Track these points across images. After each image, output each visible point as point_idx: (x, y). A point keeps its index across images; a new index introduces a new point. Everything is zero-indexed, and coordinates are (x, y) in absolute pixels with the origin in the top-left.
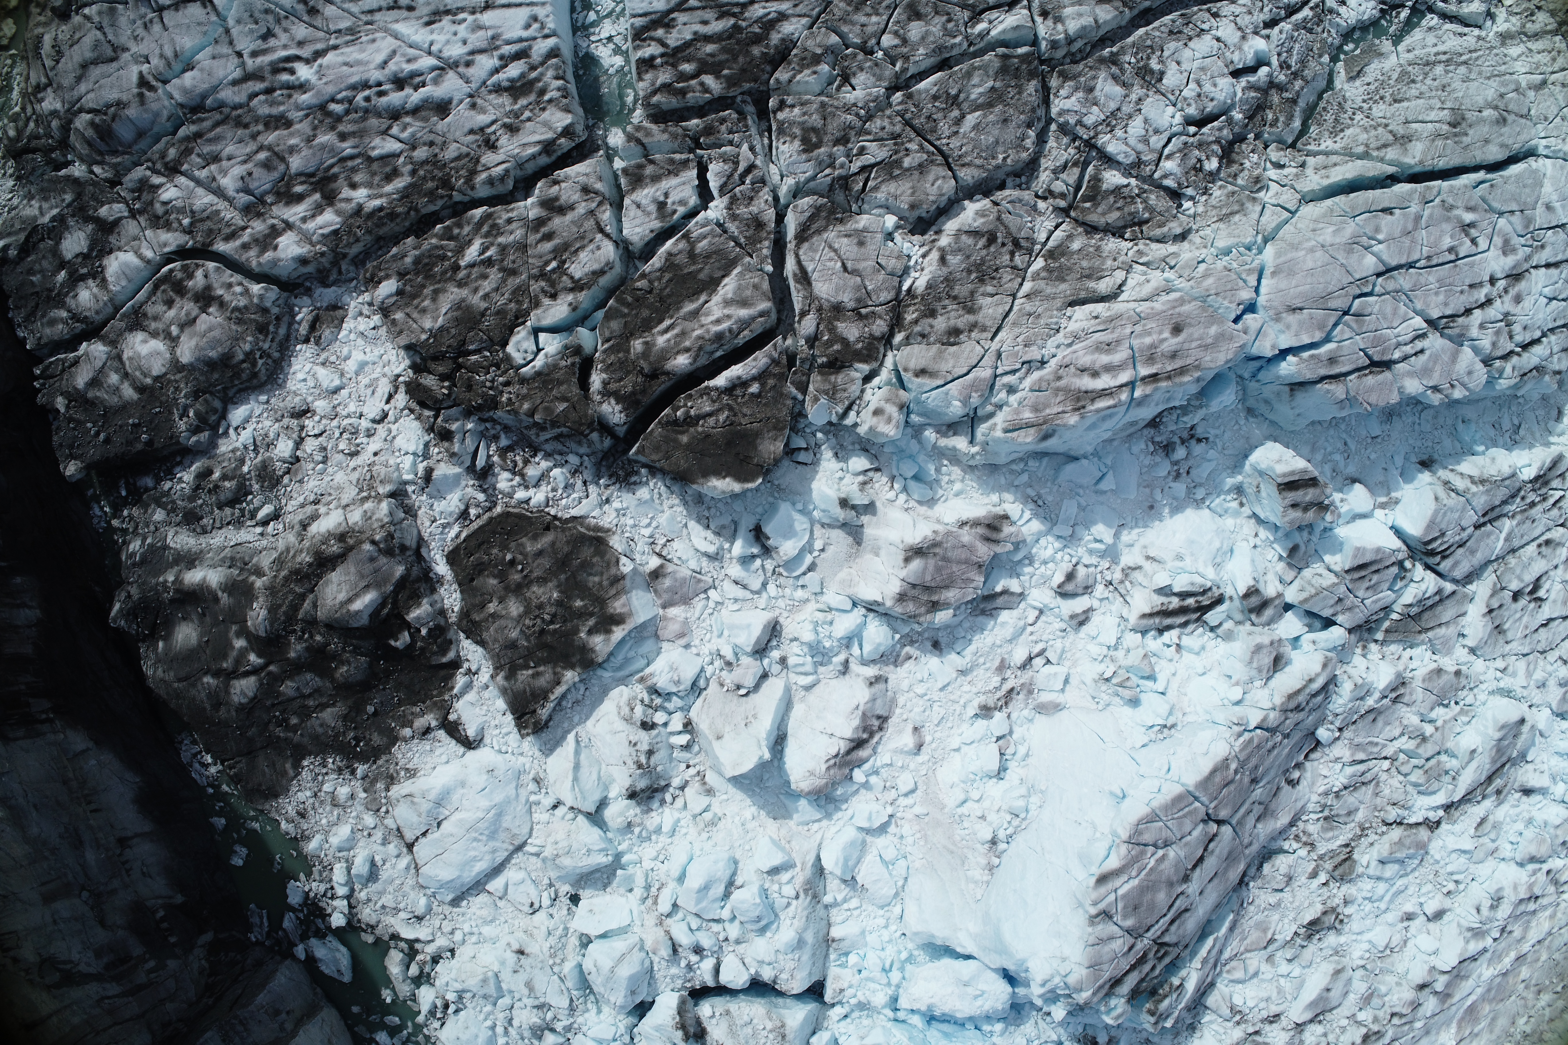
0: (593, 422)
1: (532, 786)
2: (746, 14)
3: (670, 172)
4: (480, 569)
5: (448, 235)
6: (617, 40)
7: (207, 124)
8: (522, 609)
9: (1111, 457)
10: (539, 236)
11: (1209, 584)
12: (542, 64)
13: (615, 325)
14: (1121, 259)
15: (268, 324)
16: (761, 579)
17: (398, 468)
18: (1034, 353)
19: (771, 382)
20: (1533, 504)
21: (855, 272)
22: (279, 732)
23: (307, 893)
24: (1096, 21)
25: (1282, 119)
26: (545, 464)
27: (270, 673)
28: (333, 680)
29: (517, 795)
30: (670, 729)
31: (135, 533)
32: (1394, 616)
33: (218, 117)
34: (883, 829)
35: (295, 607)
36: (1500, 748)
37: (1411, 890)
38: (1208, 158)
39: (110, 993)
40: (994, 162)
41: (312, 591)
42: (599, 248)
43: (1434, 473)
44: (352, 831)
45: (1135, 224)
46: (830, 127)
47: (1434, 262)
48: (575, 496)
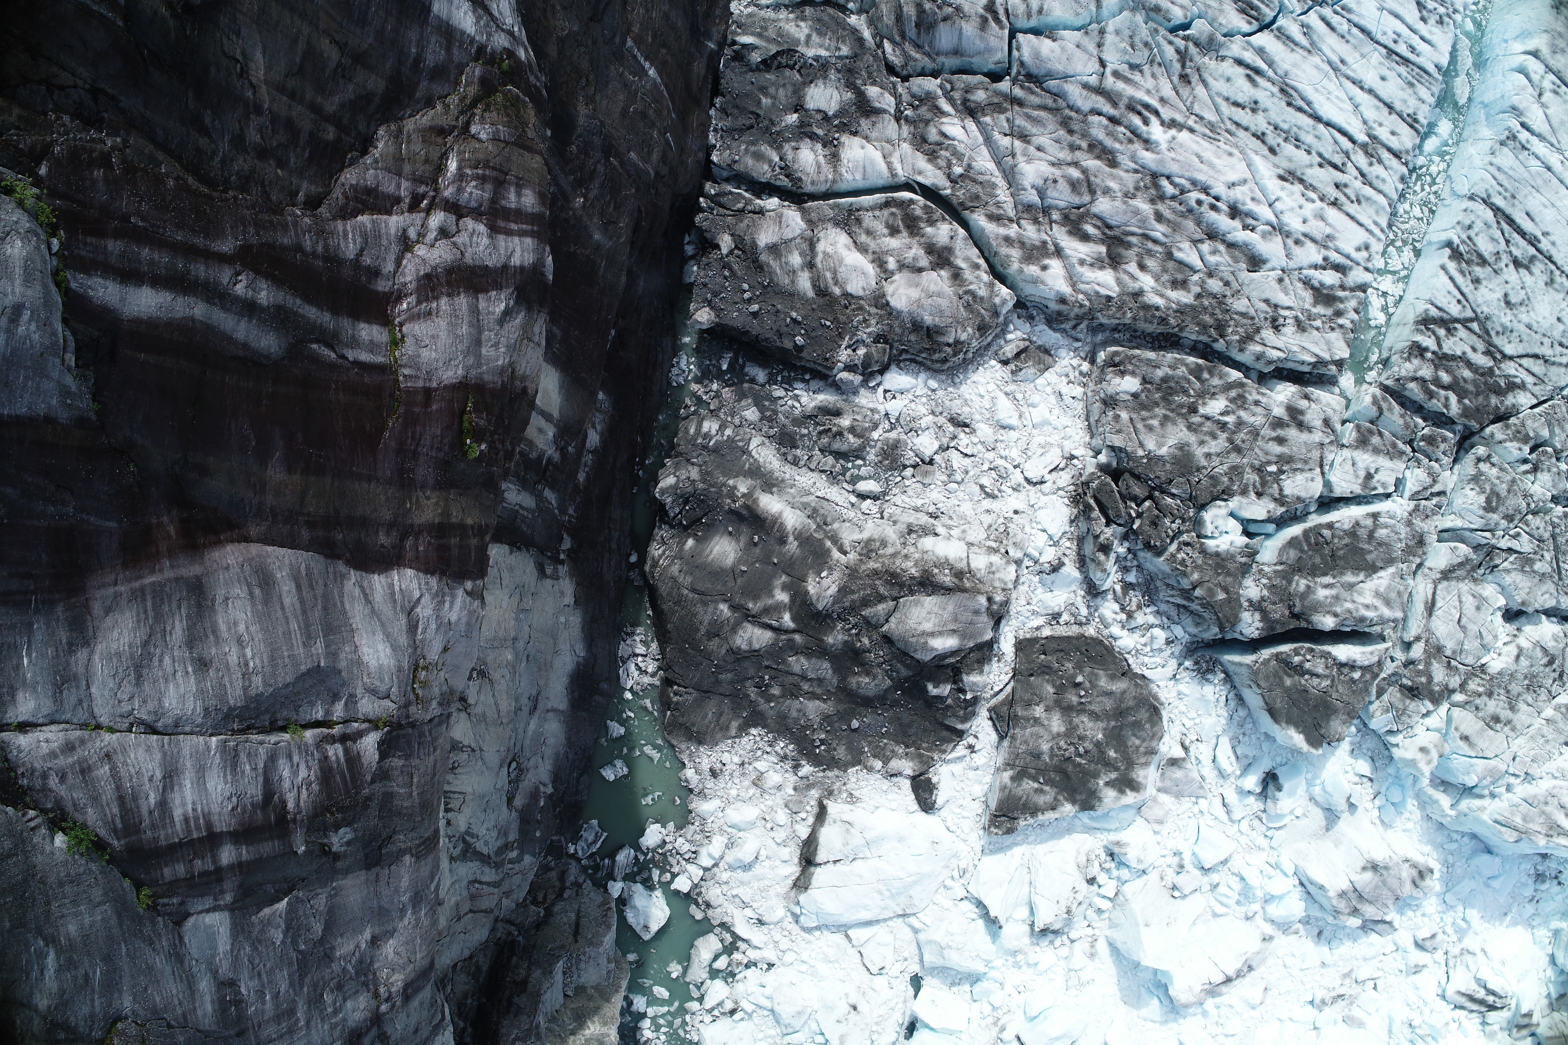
1: (956, 874)
2: (1503, 366)
3: (1388, 454)
4: (1045, 670)
5: (1197, 372)
7: (1035, 100)
8: (1063, 729)
10: (1274, 434)
12: (1352, 290)
13: (1293, 554)
15: (988, 326)
16: (1244, 813)
17: (1031, 539)
19: (1367, 676)
21: (1463, 628)
22: (753, 693)
23: (665, 843)
26: (1151, 619)
27: (791, 640)
28: (843, 679)
29: (938, 873)
30: (1101, 891)
31: (714, 413)
33: (1049, 102)
35: (866, 603)
39: (485, 879)
41: (895, 599)
42: (1312, 480)
44: (756, 817)
46: (1508, 502)
48: (1158, 660)
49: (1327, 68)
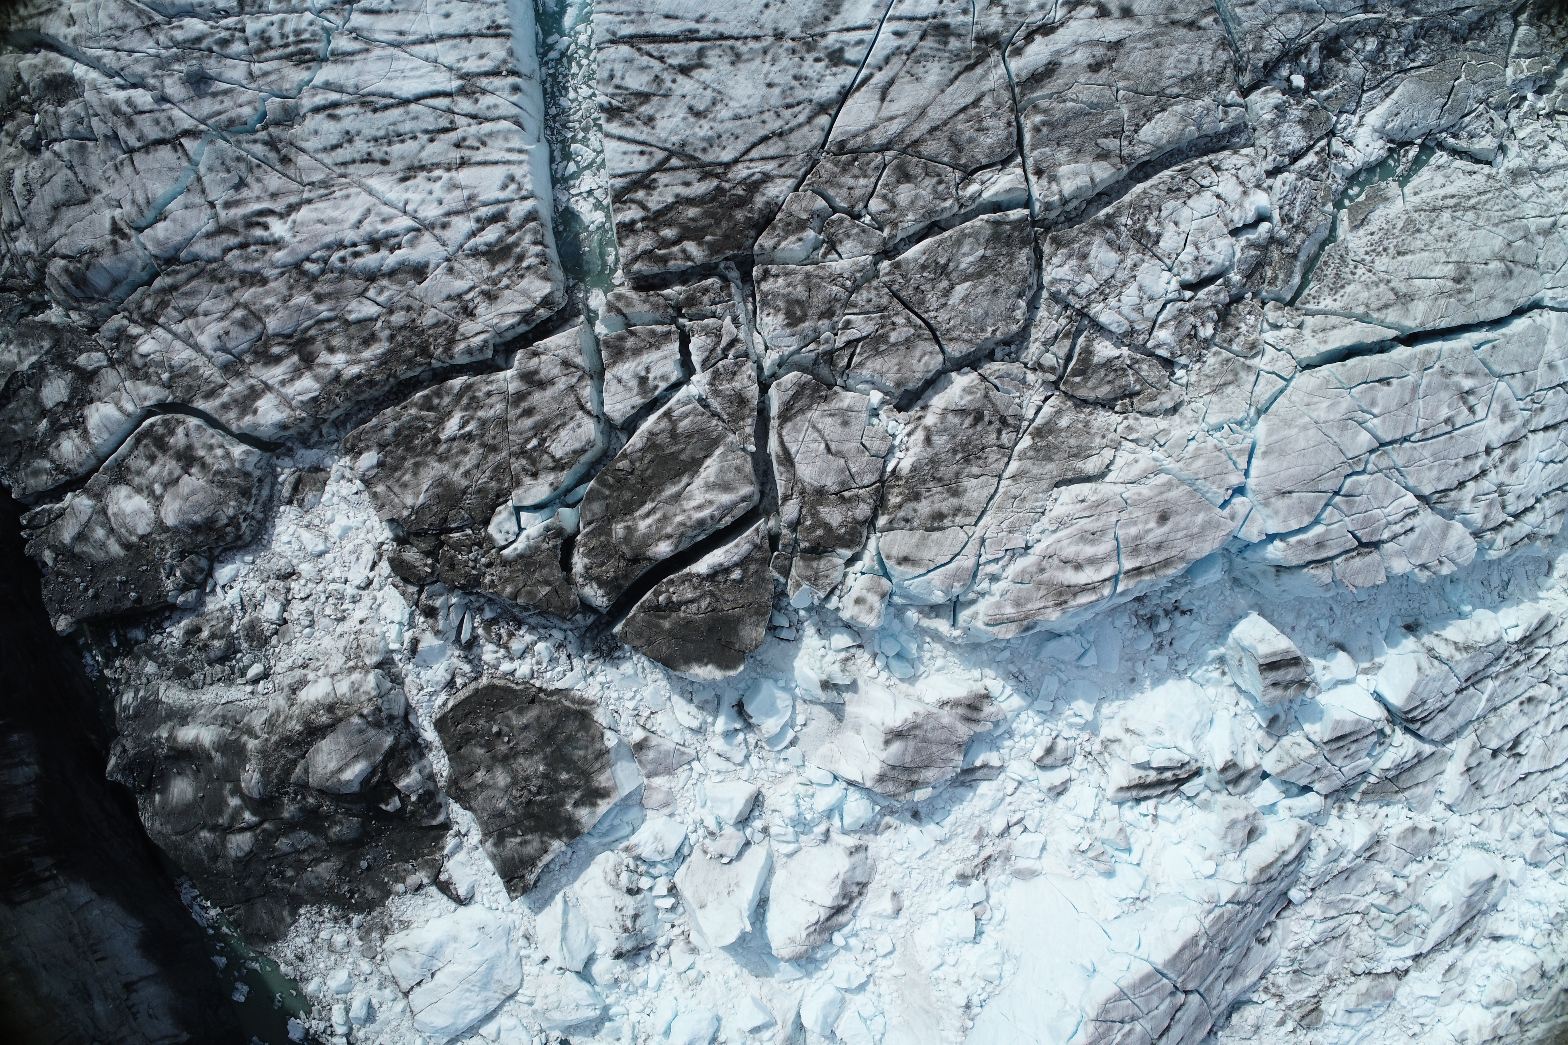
0: (576, 606)
1: (522, 942)
2: (730, 175)
3: (651, 345)
4: (467, 738)
5: (427, 404)
6: (598, 193)
7: (182, 277)
8: (509, 780)
9: (1093, 632)
10: (519, 411)
11: (1187, 759)
12: (520, 227)
13: (597, 507)
14: (1111, 436)
15: (250, 488)
16: (744, 752)
17: (384, 637)
18: (1018, 541)
19: (753, 567)
20: (1517, 664)
21: (839, 454)
22: (276, 883)
23: (307, 1030)
24: (1092, 180)
25: (1281, 276)
26: (529, 638)
27: (264, 831)
28: (326, 838)
29: (508, 950)
30: (655, 893)
31: (128, 684)
32: (1372, 779)
33: (193, 270)
34: (862, 987)
35: (287, 771)
36: (1470, 904)
37: (1376, 1035)
38: (1203, 325)
40: (983, 336)
41: (303, 757)
42: (579, 426)
43: (1418, 638)
44: (349, 976)
45: (1125, 396)
46: (815, 300)
47: (1429, 435)
48: (559, 669)
49: (391, 51)
